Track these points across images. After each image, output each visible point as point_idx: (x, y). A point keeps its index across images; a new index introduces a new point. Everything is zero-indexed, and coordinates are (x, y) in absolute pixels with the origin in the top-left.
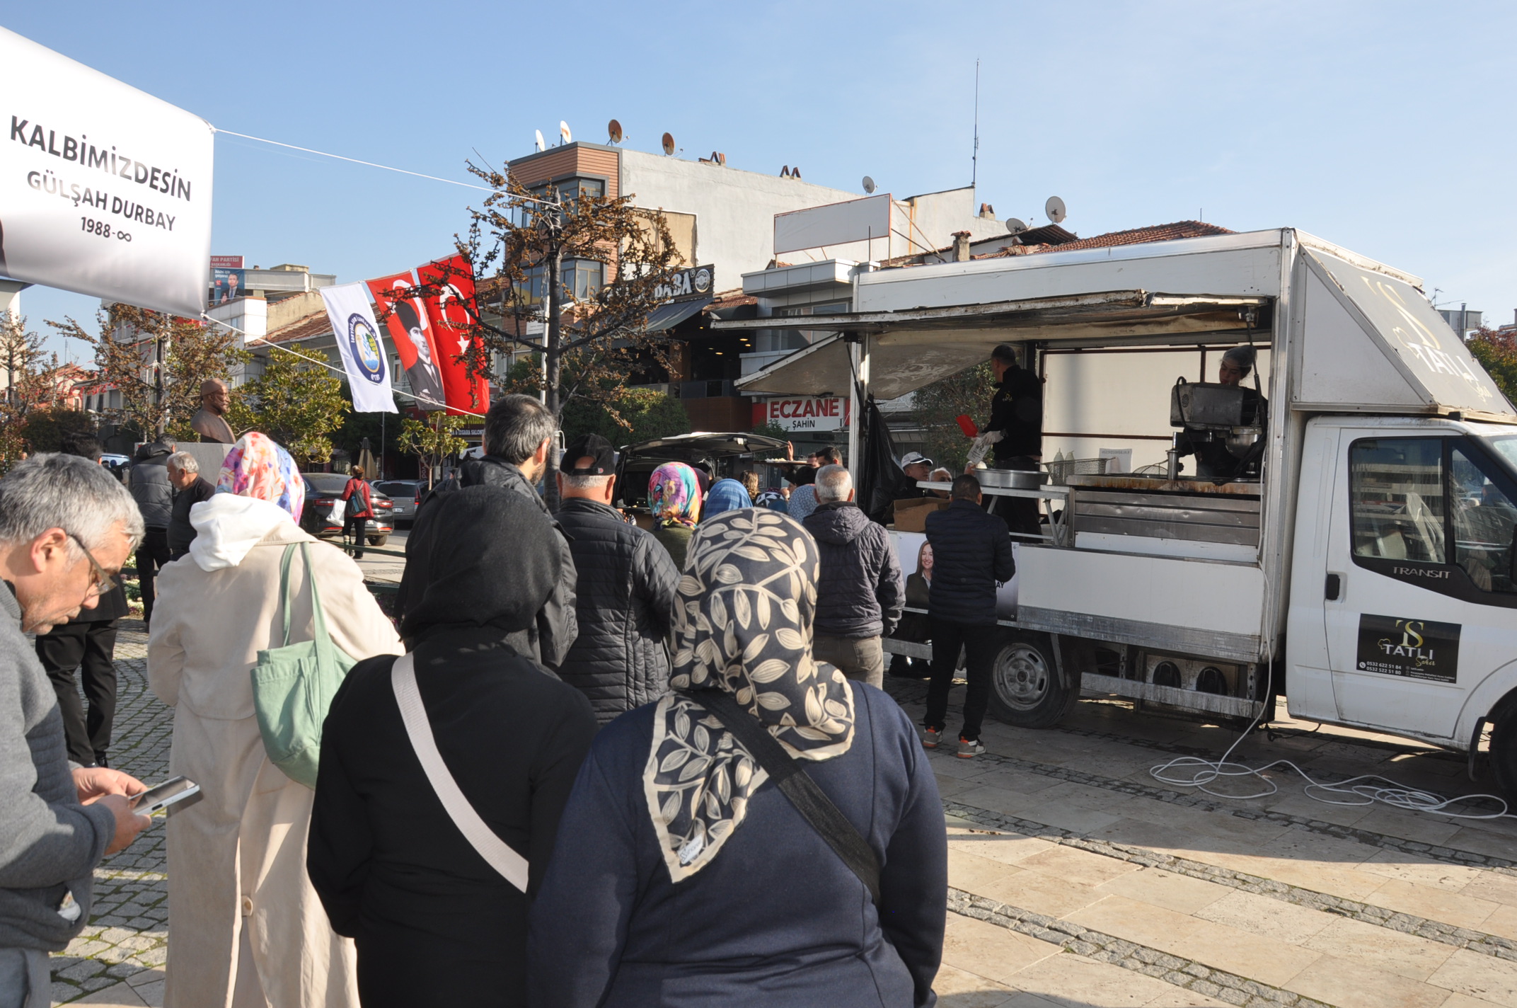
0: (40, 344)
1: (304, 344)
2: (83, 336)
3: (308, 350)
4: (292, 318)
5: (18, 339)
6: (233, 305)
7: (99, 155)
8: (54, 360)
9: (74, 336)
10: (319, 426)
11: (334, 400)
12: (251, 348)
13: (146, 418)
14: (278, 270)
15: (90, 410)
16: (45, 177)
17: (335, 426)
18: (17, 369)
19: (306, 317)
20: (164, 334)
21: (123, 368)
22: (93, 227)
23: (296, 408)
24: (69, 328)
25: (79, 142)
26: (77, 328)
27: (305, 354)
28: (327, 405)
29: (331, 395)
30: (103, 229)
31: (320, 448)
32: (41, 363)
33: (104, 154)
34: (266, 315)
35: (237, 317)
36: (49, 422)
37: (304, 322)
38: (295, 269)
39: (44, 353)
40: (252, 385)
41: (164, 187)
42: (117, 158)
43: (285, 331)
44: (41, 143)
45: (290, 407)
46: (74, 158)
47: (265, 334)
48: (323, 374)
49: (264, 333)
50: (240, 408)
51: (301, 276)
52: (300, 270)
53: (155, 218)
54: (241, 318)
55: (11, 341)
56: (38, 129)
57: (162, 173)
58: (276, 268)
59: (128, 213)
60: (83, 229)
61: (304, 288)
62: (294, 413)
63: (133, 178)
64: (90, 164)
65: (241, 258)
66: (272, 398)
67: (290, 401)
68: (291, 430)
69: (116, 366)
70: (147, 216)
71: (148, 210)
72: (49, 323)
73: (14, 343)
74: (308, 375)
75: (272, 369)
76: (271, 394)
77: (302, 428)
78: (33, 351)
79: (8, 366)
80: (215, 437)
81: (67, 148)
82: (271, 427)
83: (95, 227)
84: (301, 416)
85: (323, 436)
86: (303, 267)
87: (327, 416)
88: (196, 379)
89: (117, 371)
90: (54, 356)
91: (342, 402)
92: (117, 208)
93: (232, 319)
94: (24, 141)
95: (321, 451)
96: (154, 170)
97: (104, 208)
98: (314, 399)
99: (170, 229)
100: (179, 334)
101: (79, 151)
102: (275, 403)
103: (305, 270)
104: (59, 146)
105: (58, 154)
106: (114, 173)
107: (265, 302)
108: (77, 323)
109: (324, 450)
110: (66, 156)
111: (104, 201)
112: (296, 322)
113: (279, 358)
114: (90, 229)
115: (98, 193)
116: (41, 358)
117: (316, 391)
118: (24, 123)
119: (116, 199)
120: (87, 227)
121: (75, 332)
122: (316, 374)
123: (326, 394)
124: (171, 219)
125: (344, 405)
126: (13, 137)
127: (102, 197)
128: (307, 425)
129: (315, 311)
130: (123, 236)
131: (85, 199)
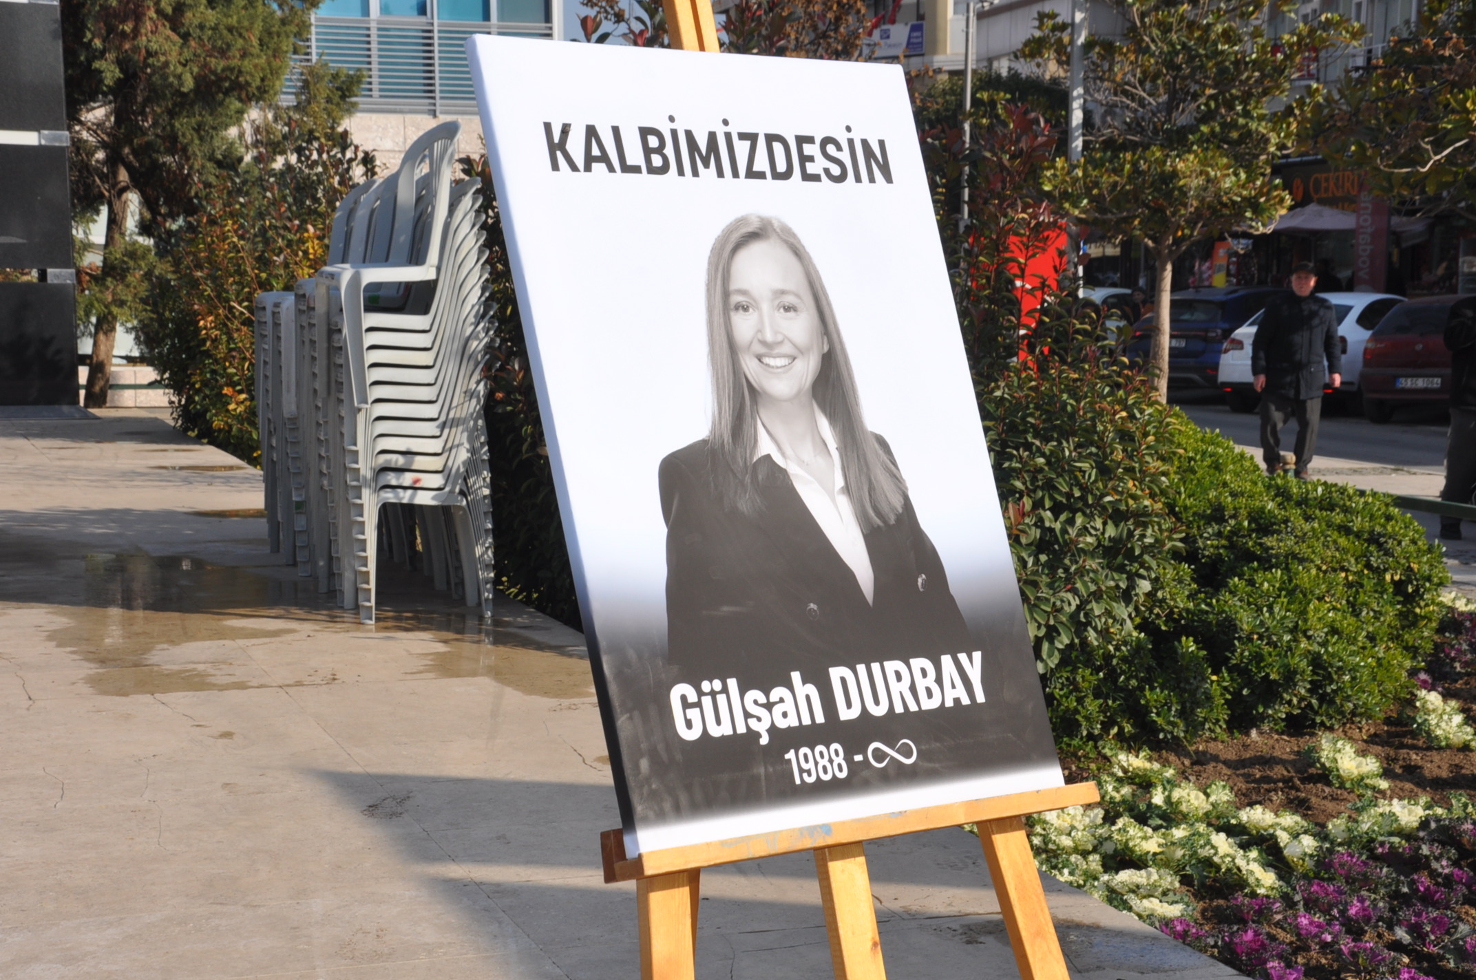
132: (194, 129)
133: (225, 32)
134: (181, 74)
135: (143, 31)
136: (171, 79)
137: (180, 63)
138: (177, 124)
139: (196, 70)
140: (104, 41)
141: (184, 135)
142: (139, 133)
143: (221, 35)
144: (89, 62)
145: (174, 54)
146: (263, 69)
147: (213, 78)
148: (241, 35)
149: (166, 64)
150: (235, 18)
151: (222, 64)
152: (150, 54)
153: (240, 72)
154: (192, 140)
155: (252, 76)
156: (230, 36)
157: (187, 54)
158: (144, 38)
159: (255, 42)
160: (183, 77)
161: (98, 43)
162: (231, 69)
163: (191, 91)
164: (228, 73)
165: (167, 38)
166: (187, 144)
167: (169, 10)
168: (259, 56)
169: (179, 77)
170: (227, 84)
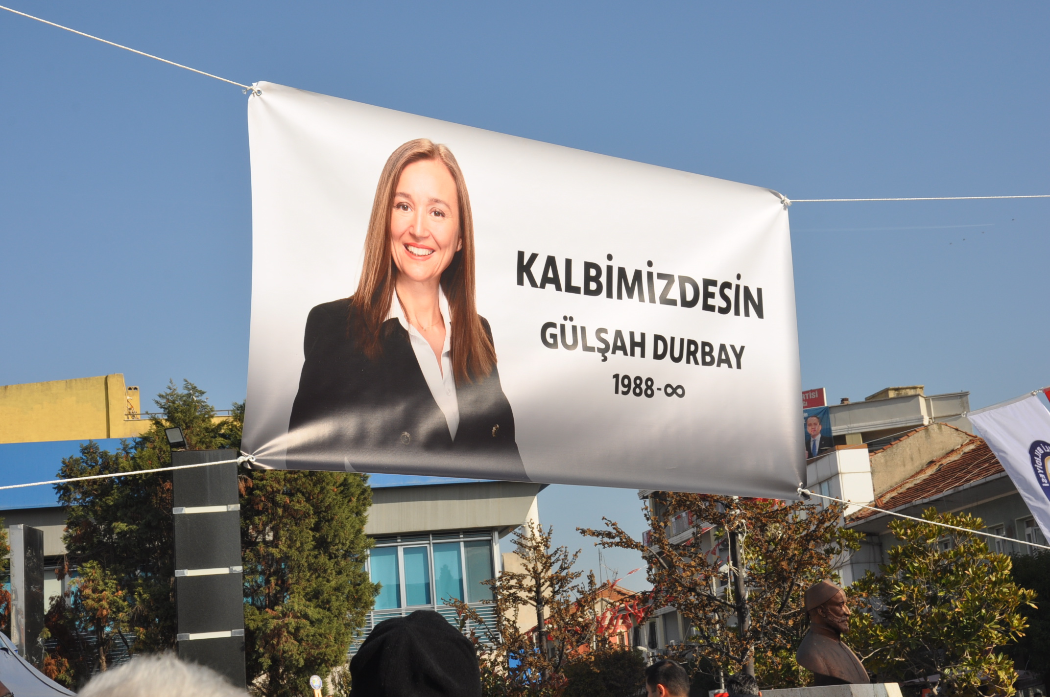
0: (571, 563)
1: (940, 506)
2: (628, 544)
3: (949, 516)
4: (910, 469)
5: (544, 560)
6: (819, 462)
7: (630, 277)
8: (591, 583)
9: (617, 544)
10: (987, 636)
11: (1005, 590)
12: (855, 524)
13: (727, 654)
14: (879, 399)
15: (640, 648)
16: (563, 327)
17: (1014, 634)
18: (547, 602)
19: (931, 463)
20: (737, 523)
21: (686, 582)
22: (629, 386)
23: (945, 611)
24: (609, 535)
25: (603, 265)
26: (620, 533)
27: (946, 522)
28: (996, 600)
29: (999, 582)
30: (644, 387)
31: (995, 672)
32: (576, 590)
33: (638, 274)
34: (869, 469)
35: (828, 479)
36: (590, 673)
37: (930, 472)
38: (903, 392)
39: (578, 575)
40: (870, 582)
41: (724, 305)
42: (655, 276)
43: (903, 490)
44: (555, 281)
45: (935, 610)
46: (598, 292)
47: (872, 499)
48: (980, 550)
49: (871, 497)
50: (857, 620)
51: (913, 402)
52: (911, 392)
53: (716, 354)
54: (834, 480)
55: (536, 565)
56: (551, 262)
57: (719, 284)
58: (874, 396)
59: (677, 354)
60: (617, 392)
61: (922, 418)
62: (942, 617)
63: (679, 302)
64: (620, 297)
65: (820, 391)
66: (904, 598)
67: (933, 600)
68: (941, 646)
69: (677, 581)
70: (704, 354)
71: (705, 344)
72: (583, 532)
73: (540, 567)
74: (956, 555)
75: (897, 552)
76: (901, 592)
77: (960, 641)
78: (564, 574)
79: (536, 601)
80: (837, 675)
81: (588, 279)
82: (909, 645)
83: (633, 386)
84: (955, 621)
85: (997, 651)
86: (915, 388)
87: (998, 617)
88: (792, 584)
89: (679, 589)
90: (591, 577)
91: (1021, 592)
92: (660, 351)
93: (820, 484)
94: (533, 283)
95: (998, 677)
96: (708, 283)
97: (643, 355)
98: (972, 591)
99: (739, 366)
100: (758, 519)
101: (603, 279)
102: (910, 606)
103: (919, 391)
104: (578, 280)
105: (576, 290)
106: (652, 300)
107: (865, 451)
108: (619, 526)
109: (1002, 675)
110: (588, 292)
111: (642, 345)
112: (917, 473)
113: (905, 534)
114: (625, 390)
115: (632, 334)
116: (574, 582)
117: (973, 579)
118: (534, 257)
119: (658, 338)
120: (621, 388)
121: (617, 539)
122: (968, 552)
123: (990, 581)
124: (738, 350)
125: (1024, 596)
126: (520, 282)
127: (638, 339)
128: (967, 637)
129: (944, 452)
130: (673, 390)
131: (616, 348)
132: (305, 683)
133: (318, 637)
134: (298, 659)
135: (281, 642)
136: (294, 662)
137: (298, 654)
138: (297, 681)
139: (305, 656)
140: (264, 648)
141: (301, 686)
142: (280, 688)
143: (316, 638)
144: (257, 659)
145: (295, 650)
146: (336, 652)
147: (313, 659)
148: (325, 637)
149: (292, 655)
150: (323, 629)
151: (317, 652)
152: (284, 652)
153: (325, 654)
154: (305, 688)
155: (331, 655)
156: (321, 638)
157: (301, 649)
158: (282, 645)
159: (332, 639)
160: (299, 660)
161: (261, 650)
162: (321, 654)
163: (303, 666)
164: (320, 656)
165: (292, 644)
166: (302, 690)
167: (293, 631)
168: (334, 646)
169: (297, 660)
170: (319, 661)
